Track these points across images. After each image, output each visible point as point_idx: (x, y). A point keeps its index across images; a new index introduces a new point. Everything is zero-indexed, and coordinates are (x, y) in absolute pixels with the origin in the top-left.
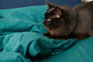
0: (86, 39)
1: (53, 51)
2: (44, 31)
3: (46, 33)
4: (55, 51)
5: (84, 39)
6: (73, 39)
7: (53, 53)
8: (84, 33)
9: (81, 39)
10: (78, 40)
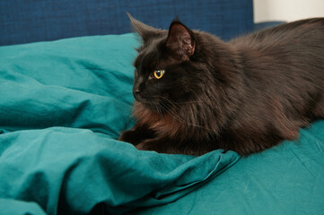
0: (267, 151)
1: (152, 195)
2: (122, 123)
3: (131, 128)
4: (159, 194)
5: (261, 150)
6: (223, 150)
7: (153, 201)
8: (264, 129)
9: (252, 152)
10: (239, 154)
